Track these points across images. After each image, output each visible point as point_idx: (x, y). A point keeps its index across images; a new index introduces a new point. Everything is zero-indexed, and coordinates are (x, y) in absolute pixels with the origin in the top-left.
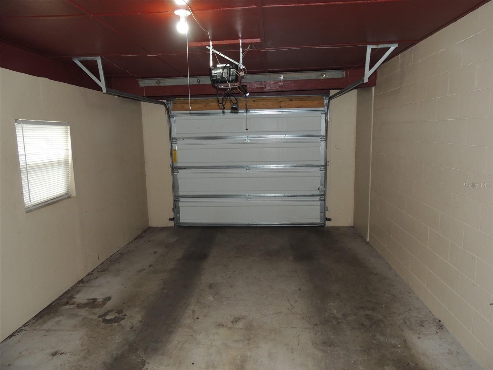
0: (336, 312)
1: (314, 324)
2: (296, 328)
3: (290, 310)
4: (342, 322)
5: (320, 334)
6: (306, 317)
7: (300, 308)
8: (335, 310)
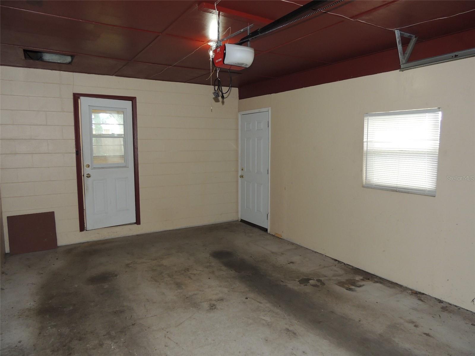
0: (111, 346)
1: (135, 325)
2: (152, 316)
3: (167, 332)
4: (104, 336)
5: (127, 318)
6: (146, 330)
7: (158, 338)
8: (113, 348)
